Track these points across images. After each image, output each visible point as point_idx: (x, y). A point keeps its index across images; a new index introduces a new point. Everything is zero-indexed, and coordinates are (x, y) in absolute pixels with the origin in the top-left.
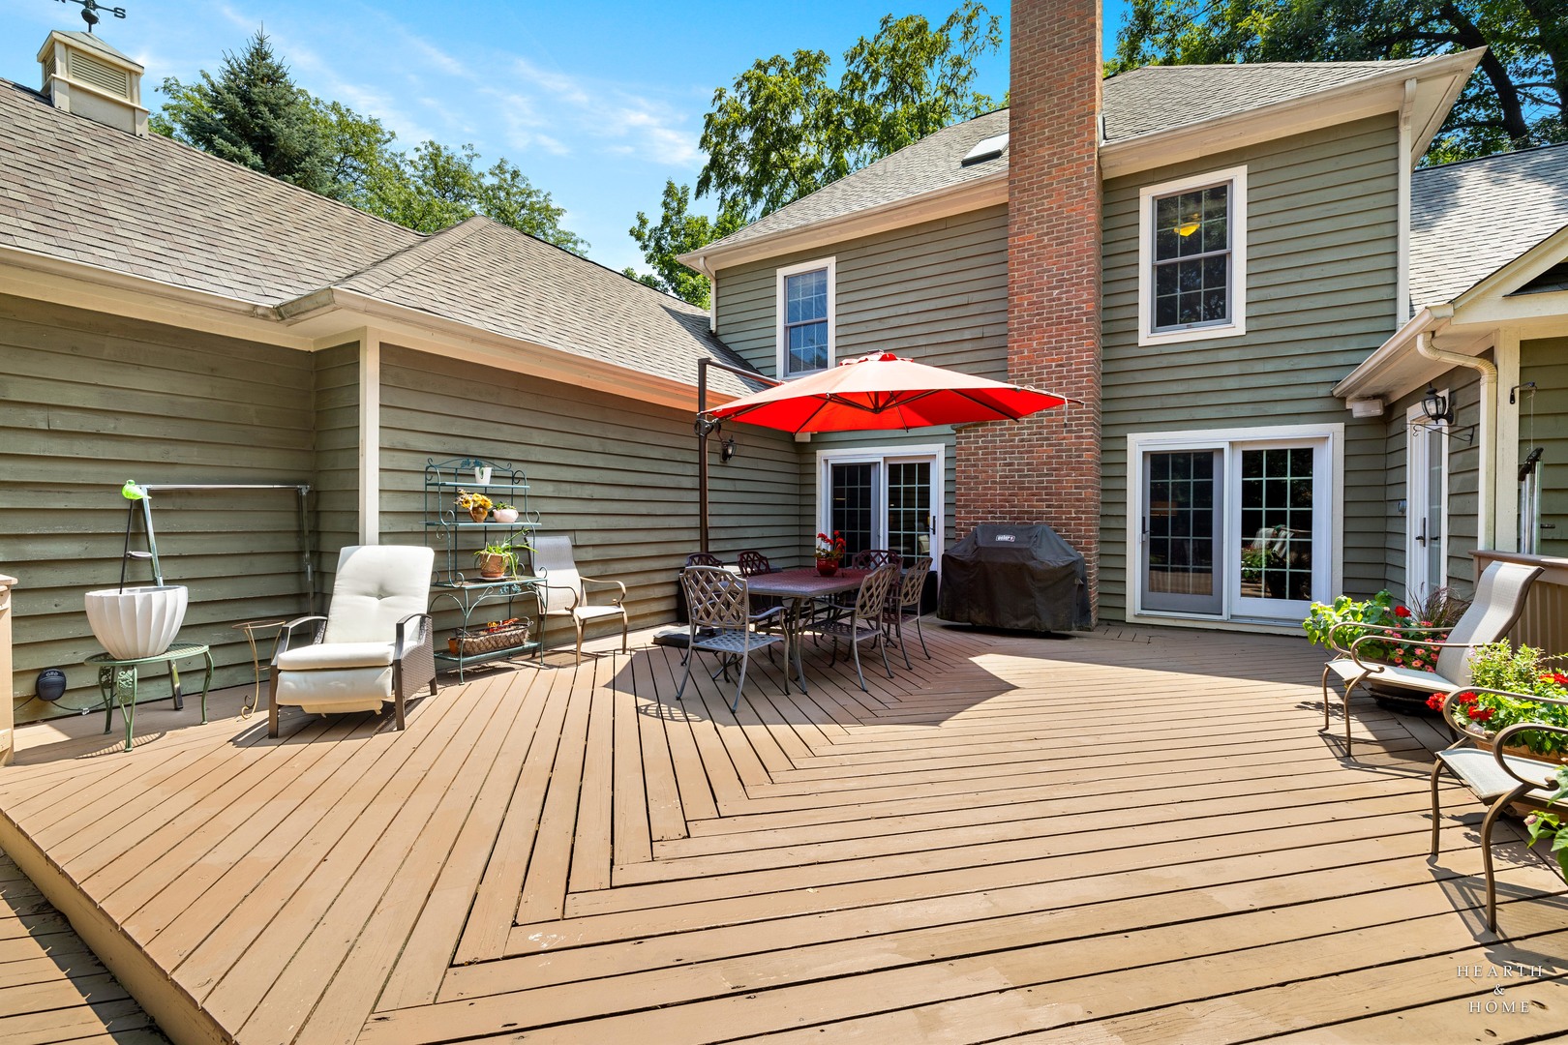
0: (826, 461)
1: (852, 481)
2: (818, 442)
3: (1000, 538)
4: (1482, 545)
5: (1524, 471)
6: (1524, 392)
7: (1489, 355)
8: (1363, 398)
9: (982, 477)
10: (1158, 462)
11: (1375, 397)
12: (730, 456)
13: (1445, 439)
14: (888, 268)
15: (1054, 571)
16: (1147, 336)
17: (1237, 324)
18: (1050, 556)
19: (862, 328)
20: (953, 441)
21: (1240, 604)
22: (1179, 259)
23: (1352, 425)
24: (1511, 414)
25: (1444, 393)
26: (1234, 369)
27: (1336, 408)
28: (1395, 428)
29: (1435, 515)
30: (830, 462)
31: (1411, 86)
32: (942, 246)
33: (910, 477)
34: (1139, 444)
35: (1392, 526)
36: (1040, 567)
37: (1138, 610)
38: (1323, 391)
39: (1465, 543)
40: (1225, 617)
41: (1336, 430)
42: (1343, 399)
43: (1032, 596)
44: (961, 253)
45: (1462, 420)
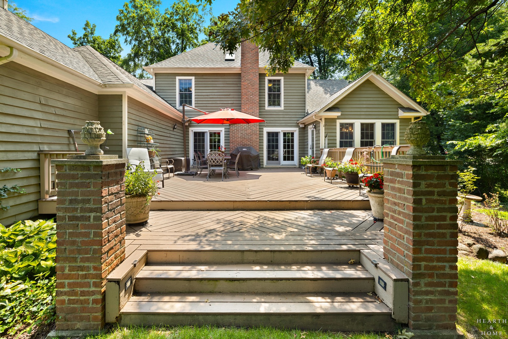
0: (192, 131)
1: (199, 136)
2: (190, 126)
3: (243, 149)
4: (321, 148)
5: (326, 137)
6: (325, 125)
7: (321, 119)
8: (301, 124)
9: (236, 136)
10: (269, 134)
11: (303, 124)
12: (175, 128)
13: (315, 131)
14: (209, 83)
15: (254, 156)
16: (267, 108)
17: (282, 108)
18: (254, 153)
19: (202, 97)
20: (228, 127)
21: (283, 163)
22: (276, 93)
23: (300, 128)
24: (324, 128)
25: (315, 124)
26: (282, 116)
27: (297, 126)
28: (306, 129)
29: (313, 144)
30: (193, 131)
31: (307, 70)
32: (223, 80)
33: (215, 136)
34: (266, 130)
35: (306, 147)
36: (253, 155)
37: (266, 165)
38: (295, 122)
39: (318, 148)
40: (281, 165)
41: (297, 129)
42: (298, 124)
43: (251, 162)
44: (228, 83)
45: (317, 129)
